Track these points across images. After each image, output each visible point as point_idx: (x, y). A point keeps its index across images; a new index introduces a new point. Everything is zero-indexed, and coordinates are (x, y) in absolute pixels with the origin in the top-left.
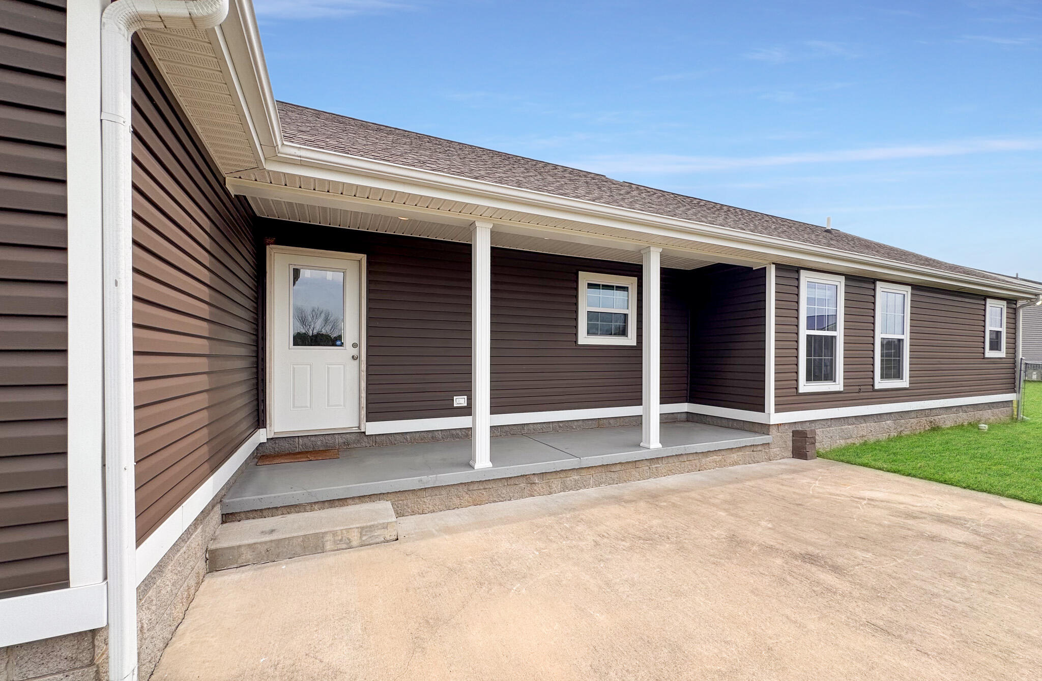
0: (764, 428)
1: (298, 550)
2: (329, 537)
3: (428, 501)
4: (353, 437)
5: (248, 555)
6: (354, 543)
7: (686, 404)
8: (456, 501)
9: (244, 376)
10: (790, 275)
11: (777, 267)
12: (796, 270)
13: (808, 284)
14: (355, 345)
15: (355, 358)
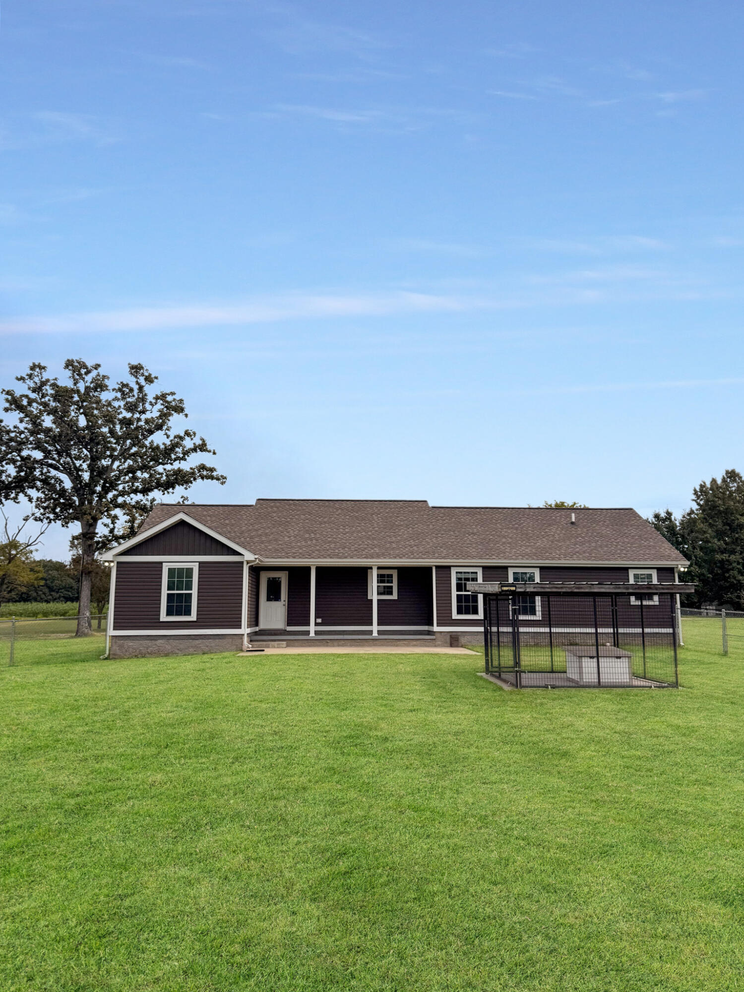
0: (433, 633)
2: (270, 645)
3: (296, 644)
4: (283, 631)
6: (276, 647)
8: (304, 644)
10: (444, 570)
11: (437, 567)
12: (448, 568)
13: (457, 573)
14: (284, 601)
15: (284, 605)
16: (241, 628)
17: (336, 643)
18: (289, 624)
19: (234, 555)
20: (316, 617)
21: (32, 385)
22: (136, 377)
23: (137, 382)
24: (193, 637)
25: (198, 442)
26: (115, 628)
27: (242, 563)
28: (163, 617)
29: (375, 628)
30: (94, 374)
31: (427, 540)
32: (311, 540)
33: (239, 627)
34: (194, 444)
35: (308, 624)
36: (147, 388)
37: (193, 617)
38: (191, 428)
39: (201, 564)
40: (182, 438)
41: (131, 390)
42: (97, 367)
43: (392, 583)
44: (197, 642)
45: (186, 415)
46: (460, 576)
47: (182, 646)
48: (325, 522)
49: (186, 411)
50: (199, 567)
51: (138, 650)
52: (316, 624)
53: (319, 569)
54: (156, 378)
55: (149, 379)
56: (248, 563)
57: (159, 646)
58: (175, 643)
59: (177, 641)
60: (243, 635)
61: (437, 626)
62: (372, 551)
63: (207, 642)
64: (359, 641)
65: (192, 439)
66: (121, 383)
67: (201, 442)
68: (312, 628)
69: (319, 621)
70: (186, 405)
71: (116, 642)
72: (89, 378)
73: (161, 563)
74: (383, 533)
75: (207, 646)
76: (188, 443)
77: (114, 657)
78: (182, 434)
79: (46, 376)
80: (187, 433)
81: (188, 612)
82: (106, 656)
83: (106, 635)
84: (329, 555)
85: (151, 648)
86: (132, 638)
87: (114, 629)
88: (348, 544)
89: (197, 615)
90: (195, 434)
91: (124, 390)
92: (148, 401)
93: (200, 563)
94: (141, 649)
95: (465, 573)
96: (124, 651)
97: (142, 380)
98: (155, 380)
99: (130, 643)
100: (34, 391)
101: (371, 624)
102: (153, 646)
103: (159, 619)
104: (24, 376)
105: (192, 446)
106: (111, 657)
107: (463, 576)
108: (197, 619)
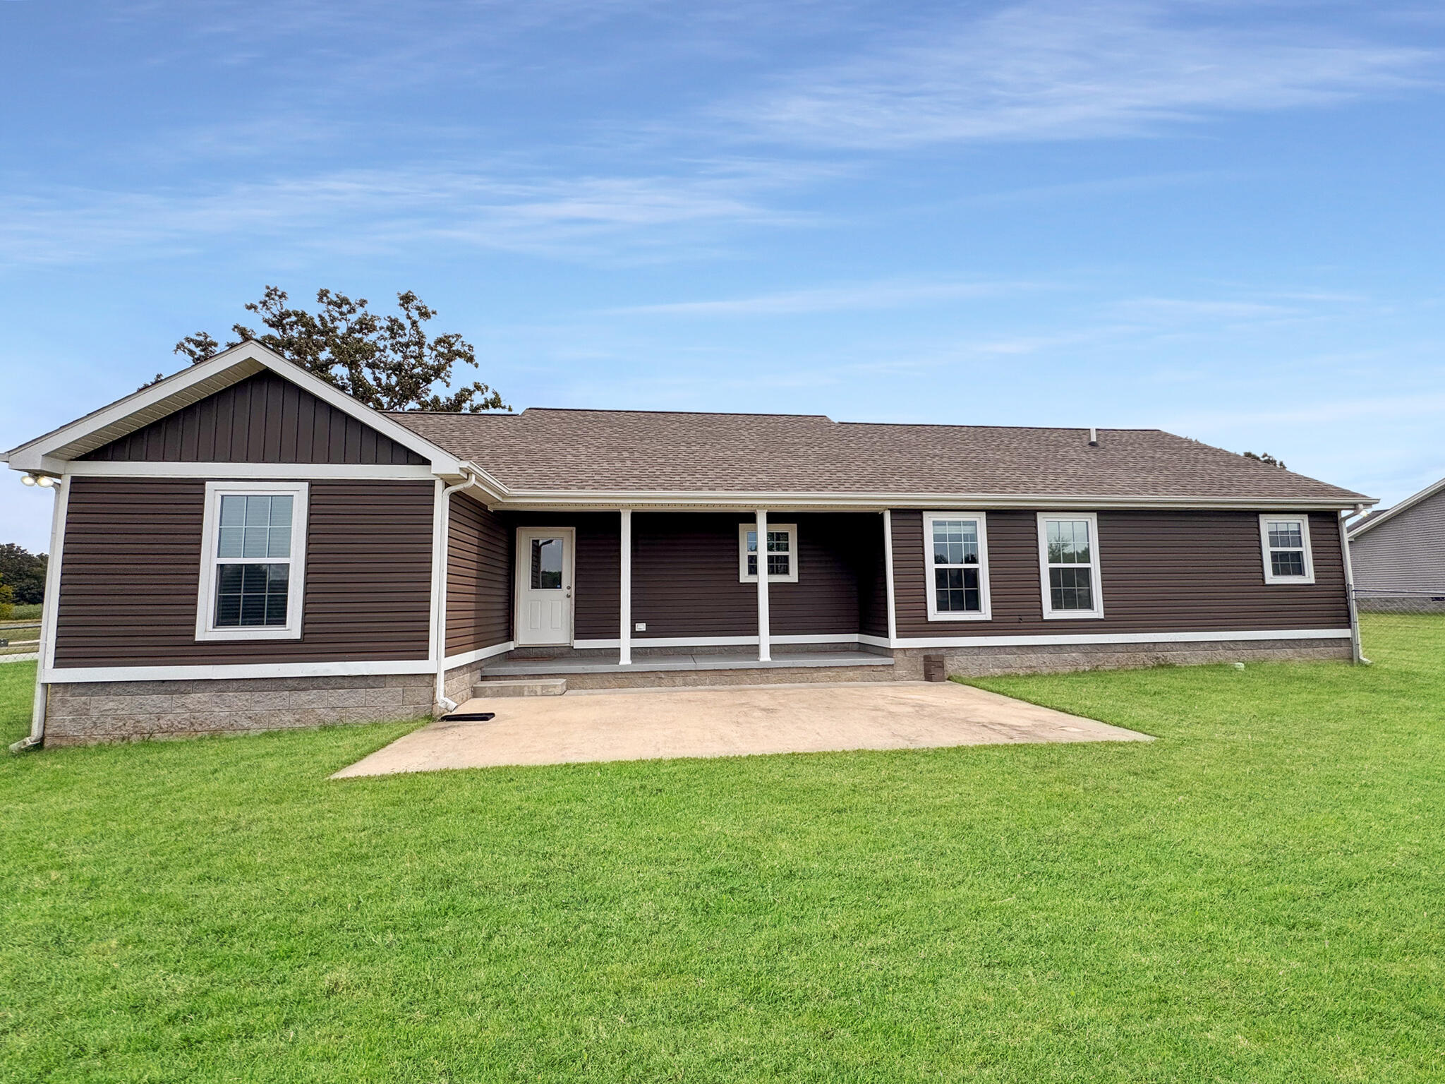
0: (887, 652)
1: (512, 693)
2: (526, 688)
4: (566, 650)
5: (489, 692)
6: (538, 694)
7: (857, 635)
8: (607, 684)
9: (501, 606)
10: (910, 517)
11: (894, 511)
12: (918, 513)
13: (935, 523)
14: (569, 588)
15: (568, 596)
16: (426, 658)
17: (679, 680)
18: (579, 635)
19: (408, 463)
20: (634, 621)
21: (268, 316)
22: (407, 309)
23: (408, 314)
24: (295, 683)
25: (490, 396)
26: (62, 660)
27: (431, 484)
28: (206, 629)
29: (765, 639)
30: (360, 311)
31: (857, 463)
32: (623, 461)
33: (422, 654)
34: (485, 399)
35: (617, 635)
36: (423, 325)
37: (293, 628)
38: (481, 382)
39: (316, 487)
40: (471, 393)
41: (402, 327)
42: (362, 303)
43: (787, 549)
44: (304, 696)
45: (476, 365)
46: (940, 530)
47: (258, 709)
48: (651, 438)
49: (476, 360)
50: (311, 495)
51: (130, 723)
52: (635, 634)
53: (639, 519)
54: (434, 313)
55: (425, 314)
56: (447, 486)
57: (191, 710)
58: (238, 700)
59: (248, 695)
60: (434, 675)
61: (898, 637)
62: (754, 479)
63: (333, 697)
64: (730, 673)
65: (483, 394)
66: (389, 317)
67: (493, 396)
68: (625, 643)
69: (641, 627)
70: (476, 353)
71: (64, 702)
72: (353, 318)
73: (201, 482)
74: (767, 453)
75: (333, 708)
76: (478, 399)
77: (57, 742)
78: (472, 388)
79: (289, 306)
80: (478, 387)
81: (279, 617)
82: (29, 741)
83: (32, 682)
84: (660, 485)
85: (170, 717)
86: (114, 689)
87: (56, 666)
88: (699, 468)
89: (304, 623)
90: (487, 388)
91: (394, 328)
92: (426, 344)
93: (313, 484)
94: (140, 717)
95: (951, 523)
96: (89, 724)
97: (415, 315)
98: (432, 315)
99: (108, 703)
100: (272, 325)
101: (755, 632)
102: (176, 710)
103: (193, 636)
104: (256, 303)
105: (483, 402)
106: (47, 744)
107: (948, 530)
108: (304, 633)
